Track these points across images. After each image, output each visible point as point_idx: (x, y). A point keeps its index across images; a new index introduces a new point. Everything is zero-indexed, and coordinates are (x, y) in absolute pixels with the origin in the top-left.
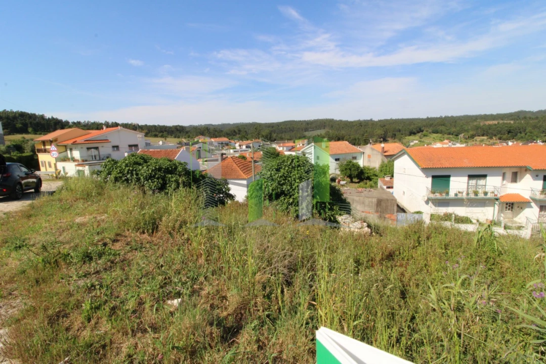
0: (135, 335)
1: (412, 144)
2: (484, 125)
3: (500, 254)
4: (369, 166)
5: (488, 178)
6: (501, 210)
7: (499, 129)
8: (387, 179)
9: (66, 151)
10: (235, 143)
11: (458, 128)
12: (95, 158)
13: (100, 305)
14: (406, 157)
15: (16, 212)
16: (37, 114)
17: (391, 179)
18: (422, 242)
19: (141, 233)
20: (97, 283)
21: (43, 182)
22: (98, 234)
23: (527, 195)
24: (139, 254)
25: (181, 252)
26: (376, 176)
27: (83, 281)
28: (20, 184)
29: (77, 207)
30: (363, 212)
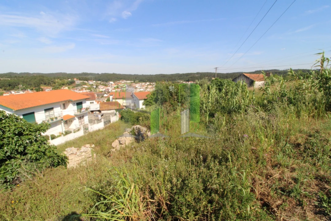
7: (2, 83)
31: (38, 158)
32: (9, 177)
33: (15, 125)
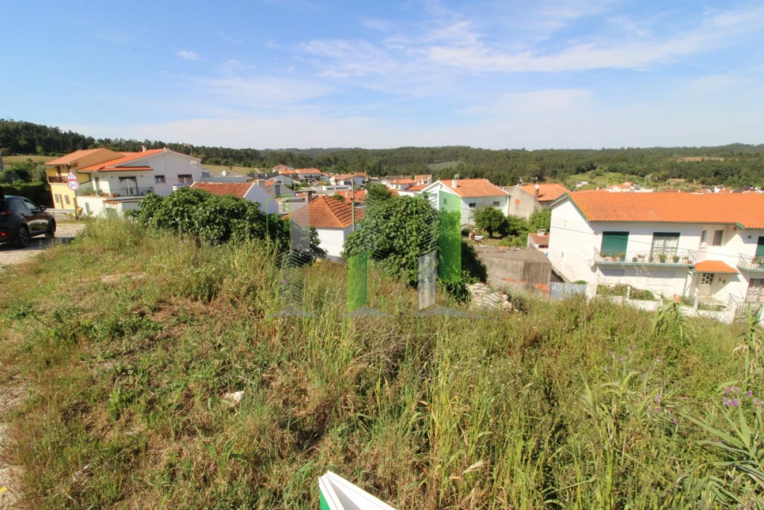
0: (180, 438)
1: (578, 186)
2: (682, 162)
3: (687, 343)
4: (516, 216)
5: (681, 238)
6: (696, 283)
7: (702, 168)
8: (541, 234)
9: (90, 180)
10: (330, 177)
11: (645, 166)
12: (132, 193)
13: (133, 397)
14: (568, 205)
15: (20, 266)
16: (48, 126)
17: (546, 234)
18: (581, 324)
19: (192, 300)
20: (129, 367)
21: (57, 224)
22: (133, 299)
23: (733, 264)
24: (187, 329)
25: (247, 328)
26: (526, 230)
27: (110, 364)
28: (25, 226)
29: (105, 261)
30: (504, 279)
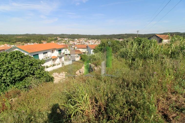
2: (18, 38)
7: (23, 39)
31: (40, 77)
32: (27, 85)
33: (29, 60)
